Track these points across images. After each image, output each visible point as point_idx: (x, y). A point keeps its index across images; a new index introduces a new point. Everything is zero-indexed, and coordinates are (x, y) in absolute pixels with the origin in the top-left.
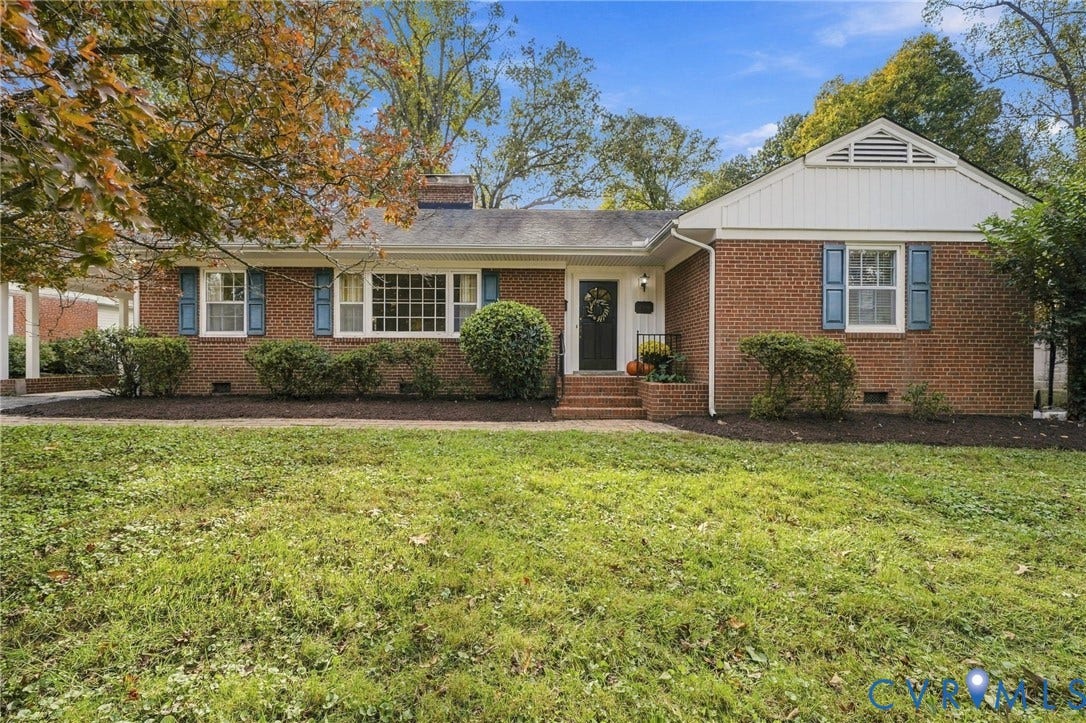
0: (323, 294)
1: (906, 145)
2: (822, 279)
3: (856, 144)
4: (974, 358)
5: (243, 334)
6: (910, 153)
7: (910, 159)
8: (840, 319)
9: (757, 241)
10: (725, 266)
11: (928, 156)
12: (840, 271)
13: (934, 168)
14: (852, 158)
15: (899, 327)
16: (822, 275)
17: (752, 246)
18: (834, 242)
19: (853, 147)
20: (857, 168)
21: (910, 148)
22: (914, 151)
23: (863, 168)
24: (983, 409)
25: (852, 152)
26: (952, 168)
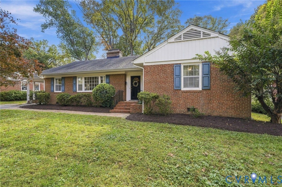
0: (75, 82)
1: (200, 32)
2: (174, 75)
3: (184, 34)
4: (227, 98)
5: (61, 92)
6: (202, 34)
7: (202, 36)
8: (179, 86)
9: (155, 65)
10: (147, 73)
11: (208, 34)
12: (179, 72)
13: (210, 38)
14: (182, 38)
15: (200, 88)
16: (174, 74)
17: (154, 67)
18: (178, 64)
19: (182, 35)
20: (184, 41)
21: (202, 33)
22: (203, 33)
23: (186, 41)
24: (229, 115)
25: (182, 37)
26: (218, 37)
